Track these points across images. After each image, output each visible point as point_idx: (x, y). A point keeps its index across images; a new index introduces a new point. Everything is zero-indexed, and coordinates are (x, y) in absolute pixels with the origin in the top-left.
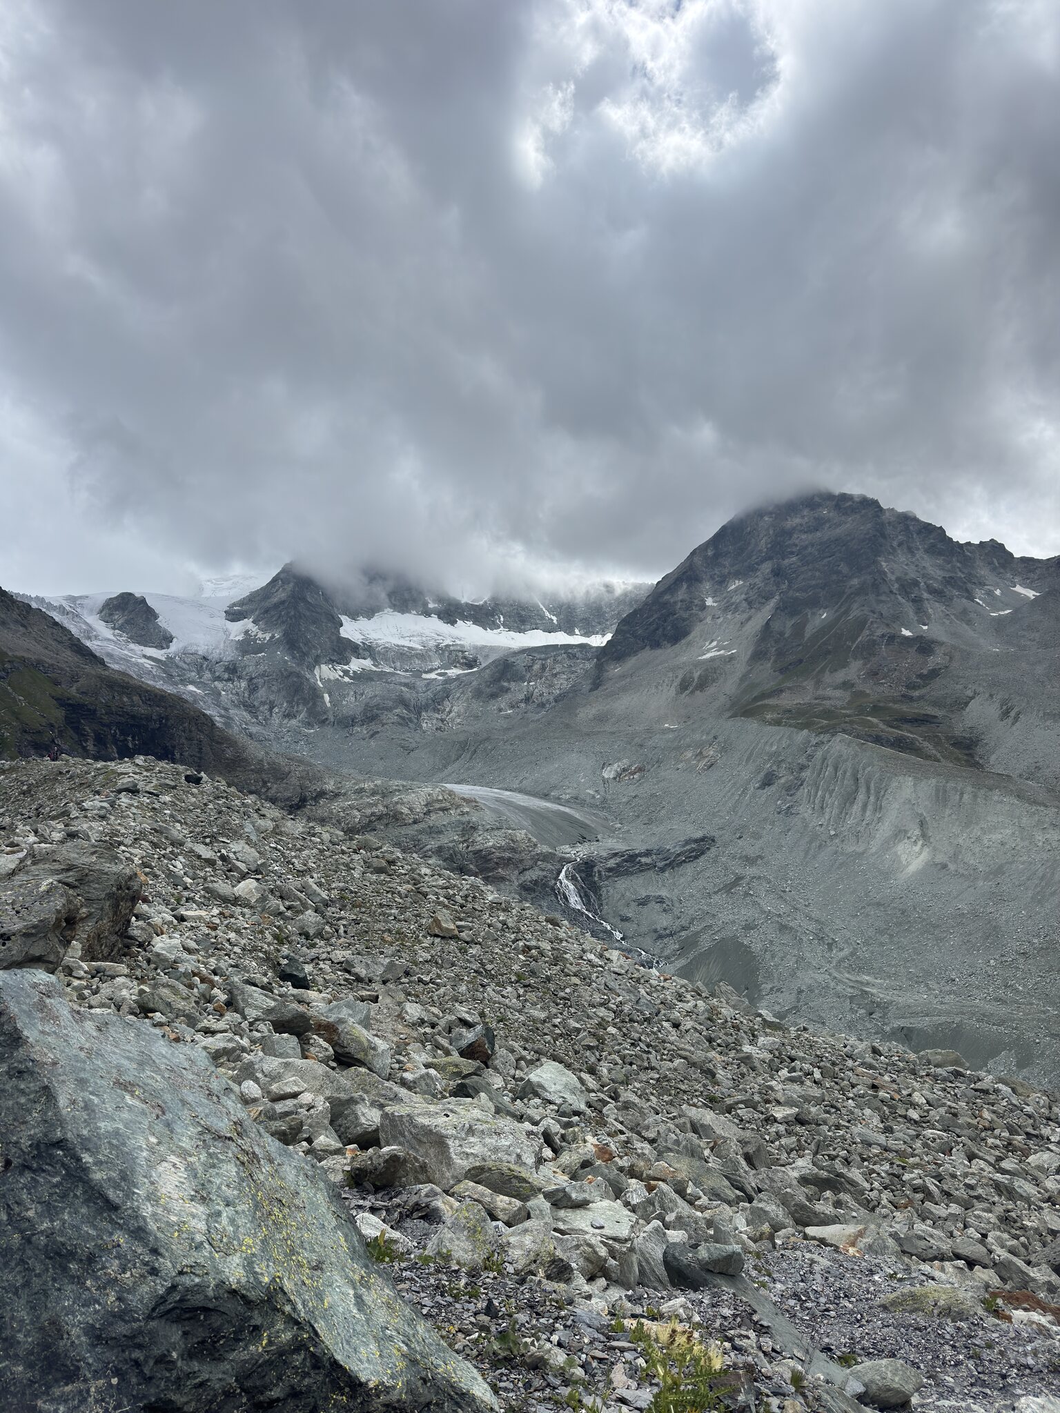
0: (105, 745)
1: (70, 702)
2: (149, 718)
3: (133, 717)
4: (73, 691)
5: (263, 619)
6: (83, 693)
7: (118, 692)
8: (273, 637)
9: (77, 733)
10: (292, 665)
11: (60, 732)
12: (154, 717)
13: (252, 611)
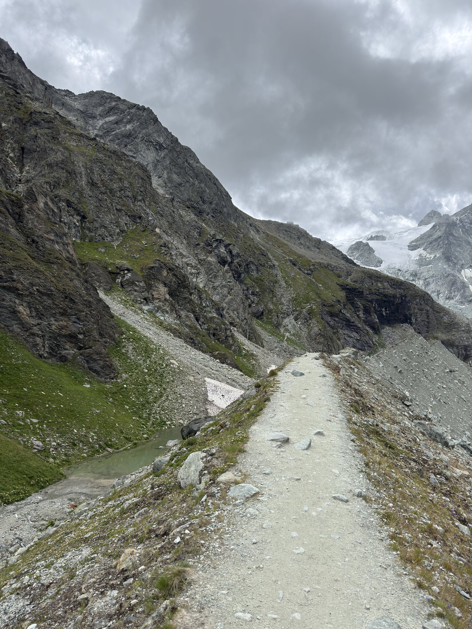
0: (370, 313)
1: (348, 287)
2: (394, 296)
3: (385, 296)
4: (349, 281)
5: (429, 247)
6: (354, 281)
7: (374, 280)
8: (436, 256)
9: (353, 306)
10: (449, 270)
11: (344, 305)
12: (398, 296)
13: (423, 244)
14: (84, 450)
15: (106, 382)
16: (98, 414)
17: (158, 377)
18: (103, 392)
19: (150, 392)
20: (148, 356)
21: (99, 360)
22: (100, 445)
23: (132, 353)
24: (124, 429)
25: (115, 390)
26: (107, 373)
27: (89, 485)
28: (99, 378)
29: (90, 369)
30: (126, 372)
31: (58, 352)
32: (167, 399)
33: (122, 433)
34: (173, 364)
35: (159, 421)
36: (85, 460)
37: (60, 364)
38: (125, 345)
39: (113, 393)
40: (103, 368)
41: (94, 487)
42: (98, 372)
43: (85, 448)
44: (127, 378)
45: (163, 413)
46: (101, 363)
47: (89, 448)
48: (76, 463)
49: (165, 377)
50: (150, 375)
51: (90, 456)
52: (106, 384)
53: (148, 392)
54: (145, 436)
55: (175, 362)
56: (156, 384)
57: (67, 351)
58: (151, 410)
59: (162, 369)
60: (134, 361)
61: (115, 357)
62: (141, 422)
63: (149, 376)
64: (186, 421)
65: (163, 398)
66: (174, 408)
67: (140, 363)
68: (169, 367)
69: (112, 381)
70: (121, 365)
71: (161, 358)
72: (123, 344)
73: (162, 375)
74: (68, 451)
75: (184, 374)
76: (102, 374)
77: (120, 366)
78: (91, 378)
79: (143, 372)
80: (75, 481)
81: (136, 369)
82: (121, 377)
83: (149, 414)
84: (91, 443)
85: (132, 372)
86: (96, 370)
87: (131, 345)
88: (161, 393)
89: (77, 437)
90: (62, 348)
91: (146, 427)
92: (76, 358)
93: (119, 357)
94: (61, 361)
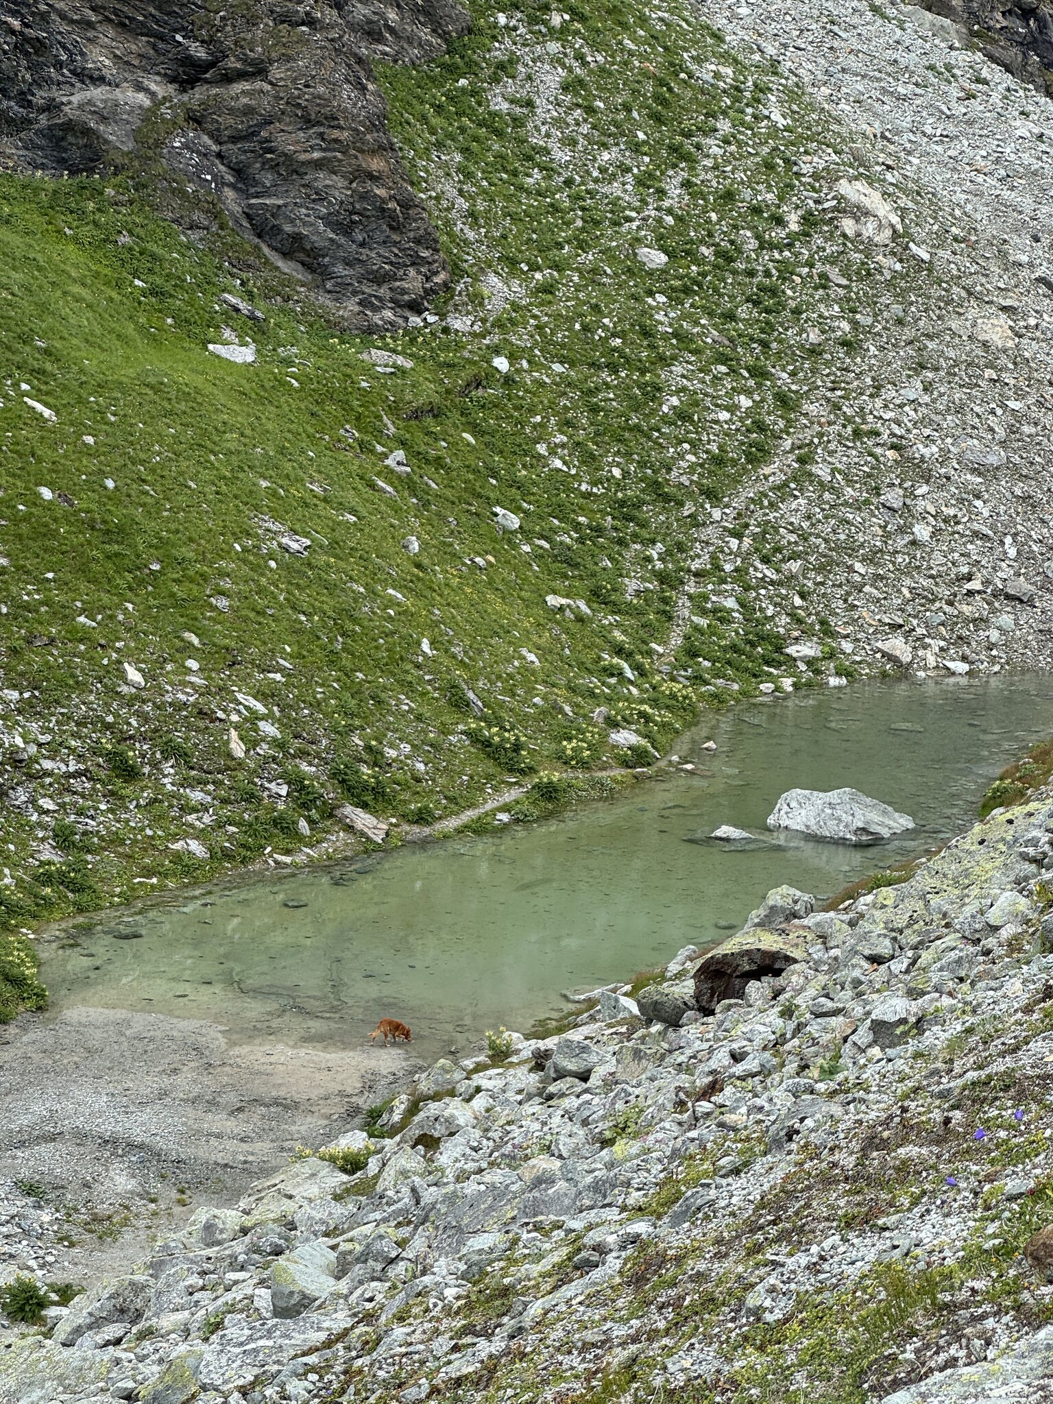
14: (186, 809)
15: (370, 330)
16: (294, 567)
17: (743, 312)
18: (346, 406)
19: (682, 415)
20: (674, 149)
21: (318, 165)
22: (297, 784)
23: (558, 122)
24: (474, 678)
25: (429, 392)
26: (377, 264)
27: (186, 1081)
28: (325, 300)
29: (263, 227)
30: (513, 263)
31: (40, 97)
32: (802, 476)
33: (460, 704)
34: (860, 213)
35: (733, 633)
36: (195, 883)
37: (51, 185)
38: (513, 61)
39: (417, 415)
40: (345, 229)
41: (212, 1104)
42: (315, 253)
43: (196, 796)
44: (516, 307)
45: (771, 574)
46: (337, 187)
47: (225, 801)
48: (127, 901)
49: (797, 312)
50: (687, 291)
51: (227, 856)
52: (367, 345)
53: (665, 419)
54: (625, 738)
55: (873, 199)
56: (723, 359)
57: (97, 93)
58: (681, 547)
59: (772, 246)
60: (569, 182)
61: (439, 145)
62: (603, 634)
63: (676, 296)
64: (935, 644)
65: (774, 471)
66: (851, 549)
67: (615, 202)
68: (830, 238)
69: (415, 320)
70: (481, 206)
71: (770, 167)
72: (499, 52)
73: (773, 292)
74: (80, 813)
75: (936, 292)
76: (340, 269)
77: (472, 214)
78: (269, 293)
79: (635, 269)
80: (96, 1037)
81: (583, 246)
82: (477, 300)
83: (662, 578)
84: (240, 765)
85: (557, 267)
86: (297, 238)
87: (557, 61)
88: (760, 427)
89: (145, 718)
90: (59, 65)
91: (638, 668)
92: (158, 144)
93: (465, 151)
94: (62, 162)
